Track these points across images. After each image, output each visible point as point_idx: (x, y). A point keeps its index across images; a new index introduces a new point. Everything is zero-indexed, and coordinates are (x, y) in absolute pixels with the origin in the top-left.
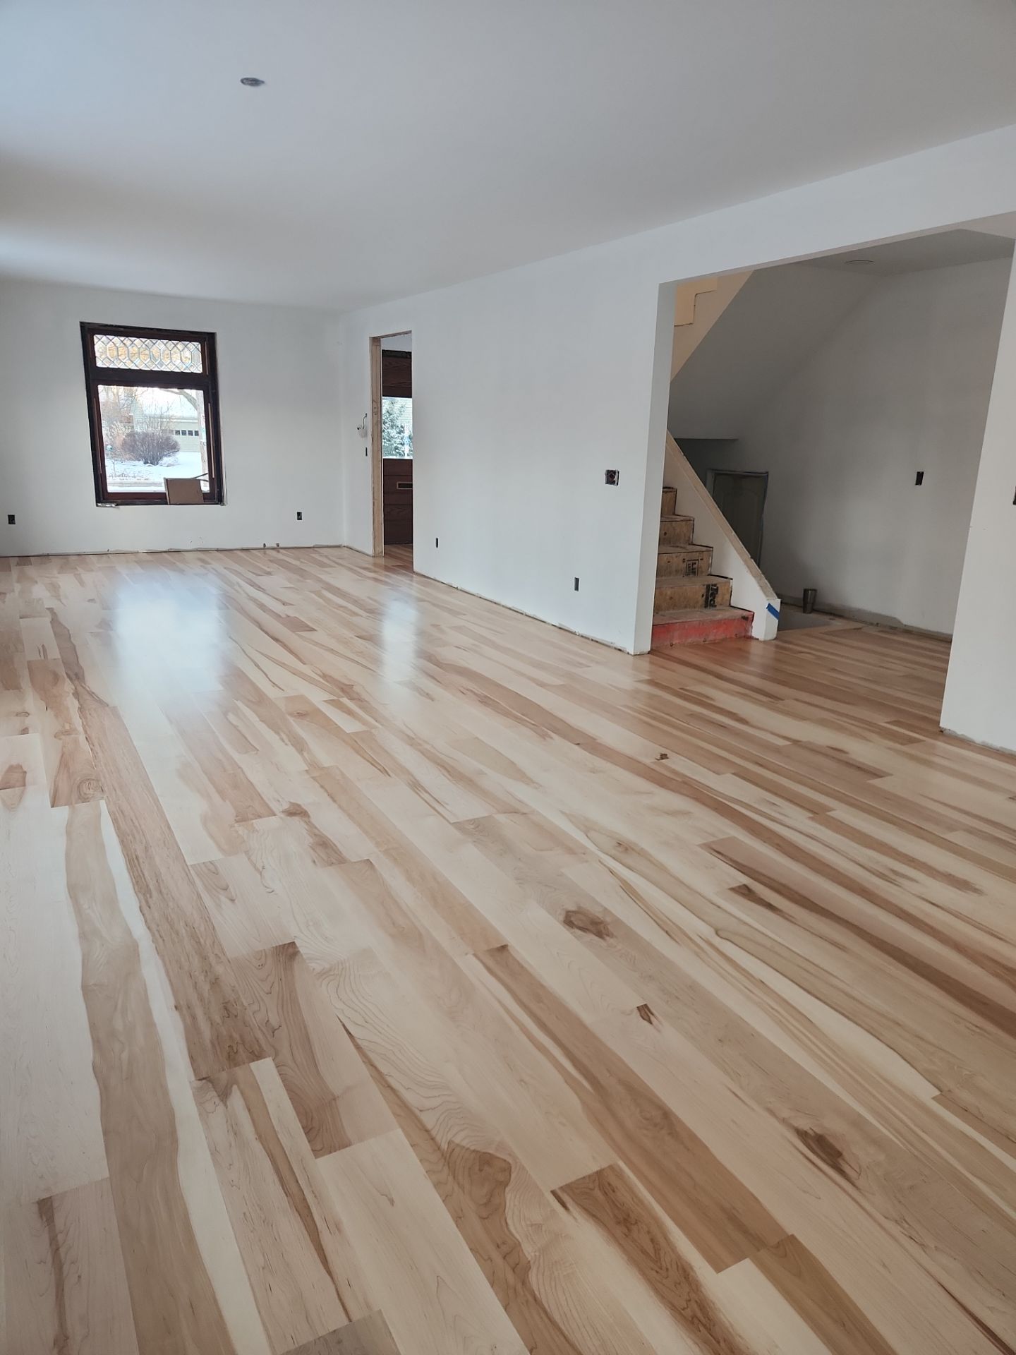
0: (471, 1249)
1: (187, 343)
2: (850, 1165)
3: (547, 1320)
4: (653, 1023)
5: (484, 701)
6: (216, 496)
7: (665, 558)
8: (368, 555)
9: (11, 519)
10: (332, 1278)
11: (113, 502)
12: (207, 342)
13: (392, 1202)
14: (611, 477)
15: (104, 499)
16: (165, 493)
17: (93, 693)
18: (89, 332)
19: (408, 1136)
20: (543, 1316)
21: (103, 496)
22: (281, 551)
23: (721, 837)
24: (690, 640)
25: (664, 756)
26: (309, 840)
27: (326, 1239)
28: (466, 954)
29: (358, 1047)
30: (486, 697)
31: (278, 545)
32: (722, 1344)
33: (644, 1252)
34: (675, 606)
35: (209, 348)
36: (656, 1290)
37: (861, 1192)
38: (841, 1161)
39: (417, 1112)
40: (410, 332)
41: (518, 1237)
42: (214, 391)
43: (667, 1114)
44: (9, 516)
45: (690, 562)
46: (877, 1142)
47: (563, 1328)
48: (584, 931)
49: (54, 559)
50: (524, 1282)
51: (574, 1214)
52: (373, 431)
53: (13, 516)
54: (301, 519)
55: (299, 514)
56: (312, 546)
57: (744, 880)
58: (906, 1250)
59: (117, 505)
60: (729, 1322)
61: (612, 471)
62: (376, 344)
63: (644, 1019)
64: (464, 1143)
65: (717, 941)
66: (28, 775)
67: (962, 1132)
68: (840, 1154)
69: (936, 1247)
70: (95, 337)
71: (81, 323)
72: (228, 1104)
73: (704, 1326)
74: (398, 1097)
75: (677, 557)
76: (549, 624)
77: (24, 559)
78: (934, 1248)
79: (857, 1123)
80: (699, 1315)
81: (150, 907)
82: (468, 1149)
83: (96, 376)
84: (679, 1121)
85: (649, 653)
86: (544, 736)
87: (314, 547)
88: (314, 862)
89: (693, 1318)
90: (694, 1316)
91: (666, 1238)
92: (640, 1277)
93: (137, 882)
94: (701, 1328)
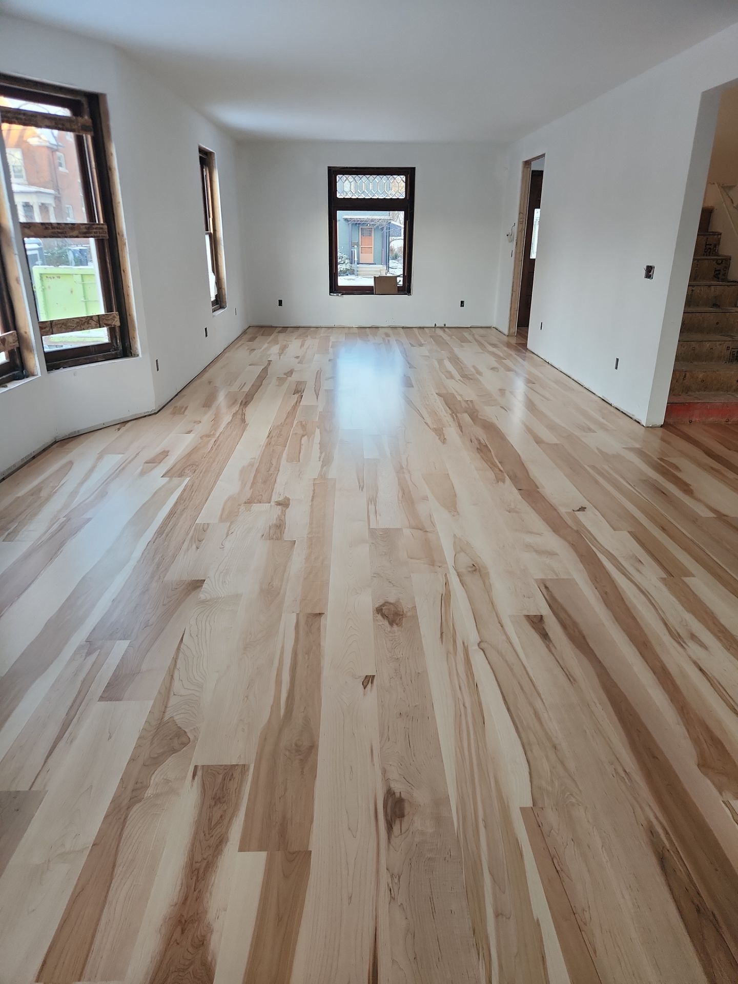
0: (122, 779)
1: (396, 176)
2: (401, 826)
3: (118, 833)
4: (366, 689)
5: (482, 449)
6: (406, 289)
7: (708, 345)
8: (505, 335)
9: (280, 303)
10: (44, 764)
11: (340, 293)
12: (409, 174)
13: (110, 737)
14: (649, 272)
15: (335, 290)
16: (373, 287)
17: (244, 414)
18: (333, 173)
19: (153, 706)
20: (120, 830)
21: (334, 288)
22: (446, 330)
23: (563, 576)
24: (711, 419)
25: (582, 509)
26: (274, 521)
27: (62, 744)
28: (293, 612)
29: (178, 649)
30: (486, 446)
31: (445, 325)
32: (196, 893)
33: (210, 820)
34: (706, 388)
35: (410, 179)
36: (193, 844)
37: (388, 846)
38: (398, 822)
39: (172, 693)
40: (543, 155)
41: (151, 783)
42: (411, 211)
43: (312, 748)
44: (279, 301)
45: (734, 350)
46: (439, 820)
47: (122, 841)
48: (384, 618)
49: (300, 329)
50: (129, 808)
51: (194, 784)
52: (517, 237)
53: (281, 301)
54: (463, 306)
55: (462, 302)
56: (469, 326)
57: (545, 611)
58: (377, 895)
59: (343, 294)
60: (214, 883)
61: (651, 266)
62: (527, 166)
63: (363, 684)
64: (177, 721)
65: (474, 649)
66: (167, 457)
67: (517, 840)
68: (402, 816)
69: (402, 904)
70: (337, 177)
71: (329, 167)
72: (87, 658)
73: (198, 877)
74: (171, 683)
75: (721, 344)
76: (597, 396)
77: (284, 329)
78: (399, 904)
79: (440, 801)
80: (201, 871)
81: (154, 542)
82: (177, 725)
83: (336, 204)
84: (317, 755)
85: (662, 426)
86: (499, 479)
87: (471, 327)
88: (263, 535)
89: (196, 869)
90: (198, 870)
91: (231, 819)
92: (193, 833)
93: (162, 527)
94: (195, 878)
